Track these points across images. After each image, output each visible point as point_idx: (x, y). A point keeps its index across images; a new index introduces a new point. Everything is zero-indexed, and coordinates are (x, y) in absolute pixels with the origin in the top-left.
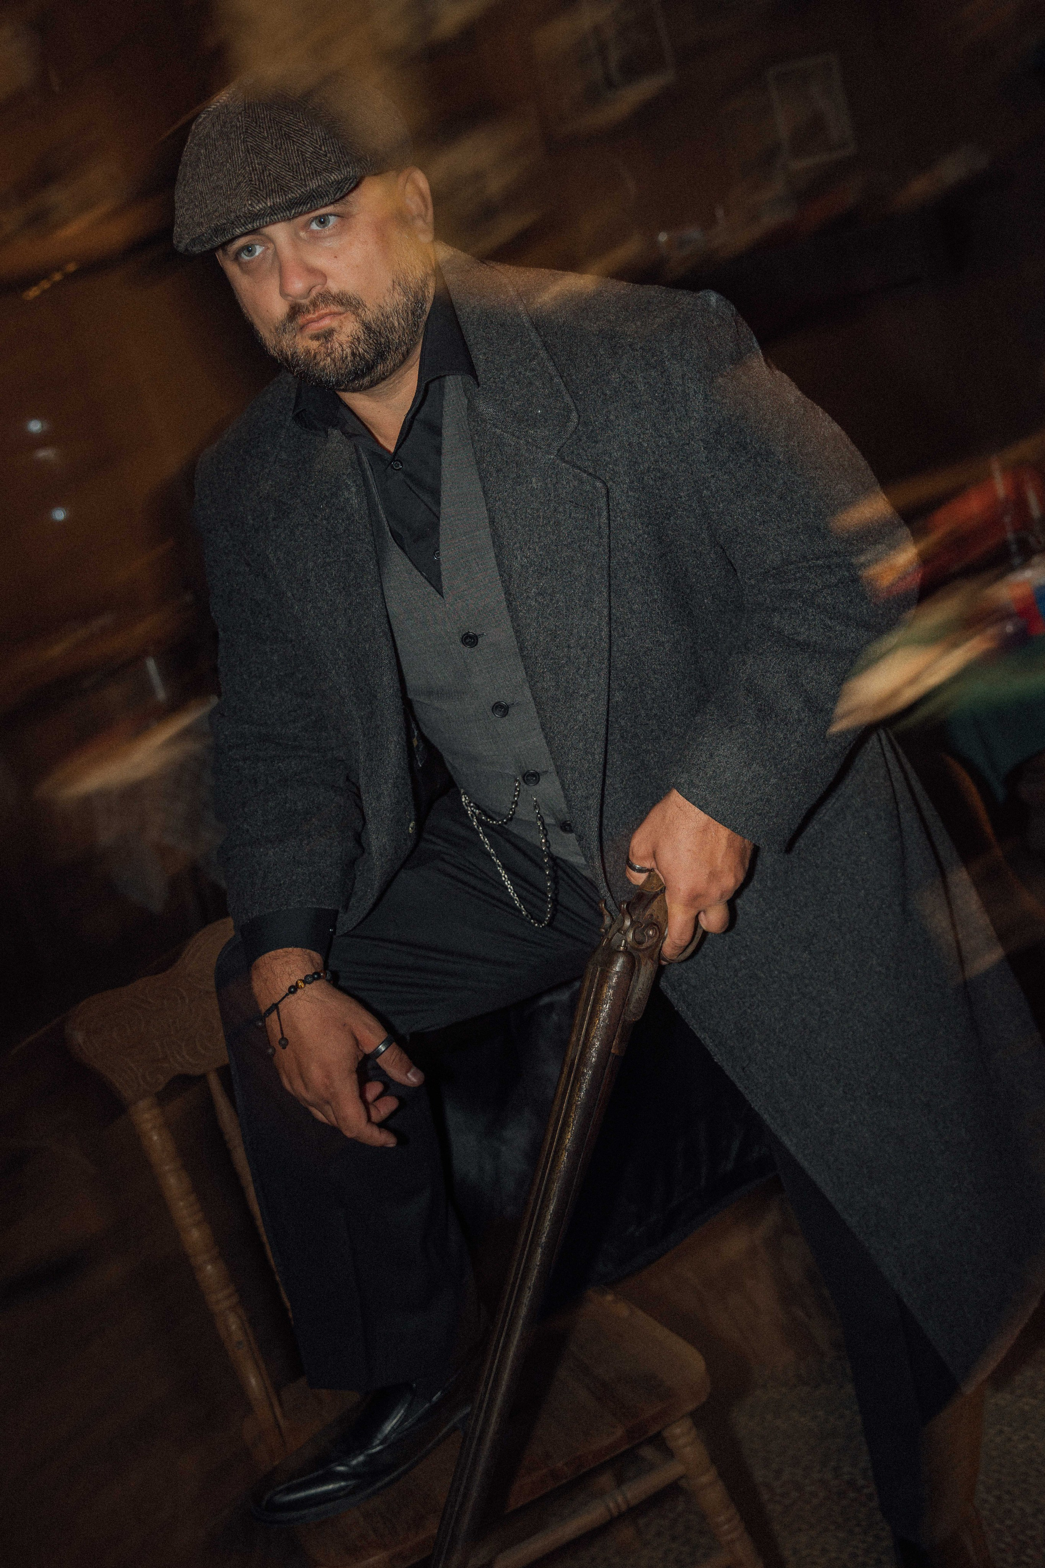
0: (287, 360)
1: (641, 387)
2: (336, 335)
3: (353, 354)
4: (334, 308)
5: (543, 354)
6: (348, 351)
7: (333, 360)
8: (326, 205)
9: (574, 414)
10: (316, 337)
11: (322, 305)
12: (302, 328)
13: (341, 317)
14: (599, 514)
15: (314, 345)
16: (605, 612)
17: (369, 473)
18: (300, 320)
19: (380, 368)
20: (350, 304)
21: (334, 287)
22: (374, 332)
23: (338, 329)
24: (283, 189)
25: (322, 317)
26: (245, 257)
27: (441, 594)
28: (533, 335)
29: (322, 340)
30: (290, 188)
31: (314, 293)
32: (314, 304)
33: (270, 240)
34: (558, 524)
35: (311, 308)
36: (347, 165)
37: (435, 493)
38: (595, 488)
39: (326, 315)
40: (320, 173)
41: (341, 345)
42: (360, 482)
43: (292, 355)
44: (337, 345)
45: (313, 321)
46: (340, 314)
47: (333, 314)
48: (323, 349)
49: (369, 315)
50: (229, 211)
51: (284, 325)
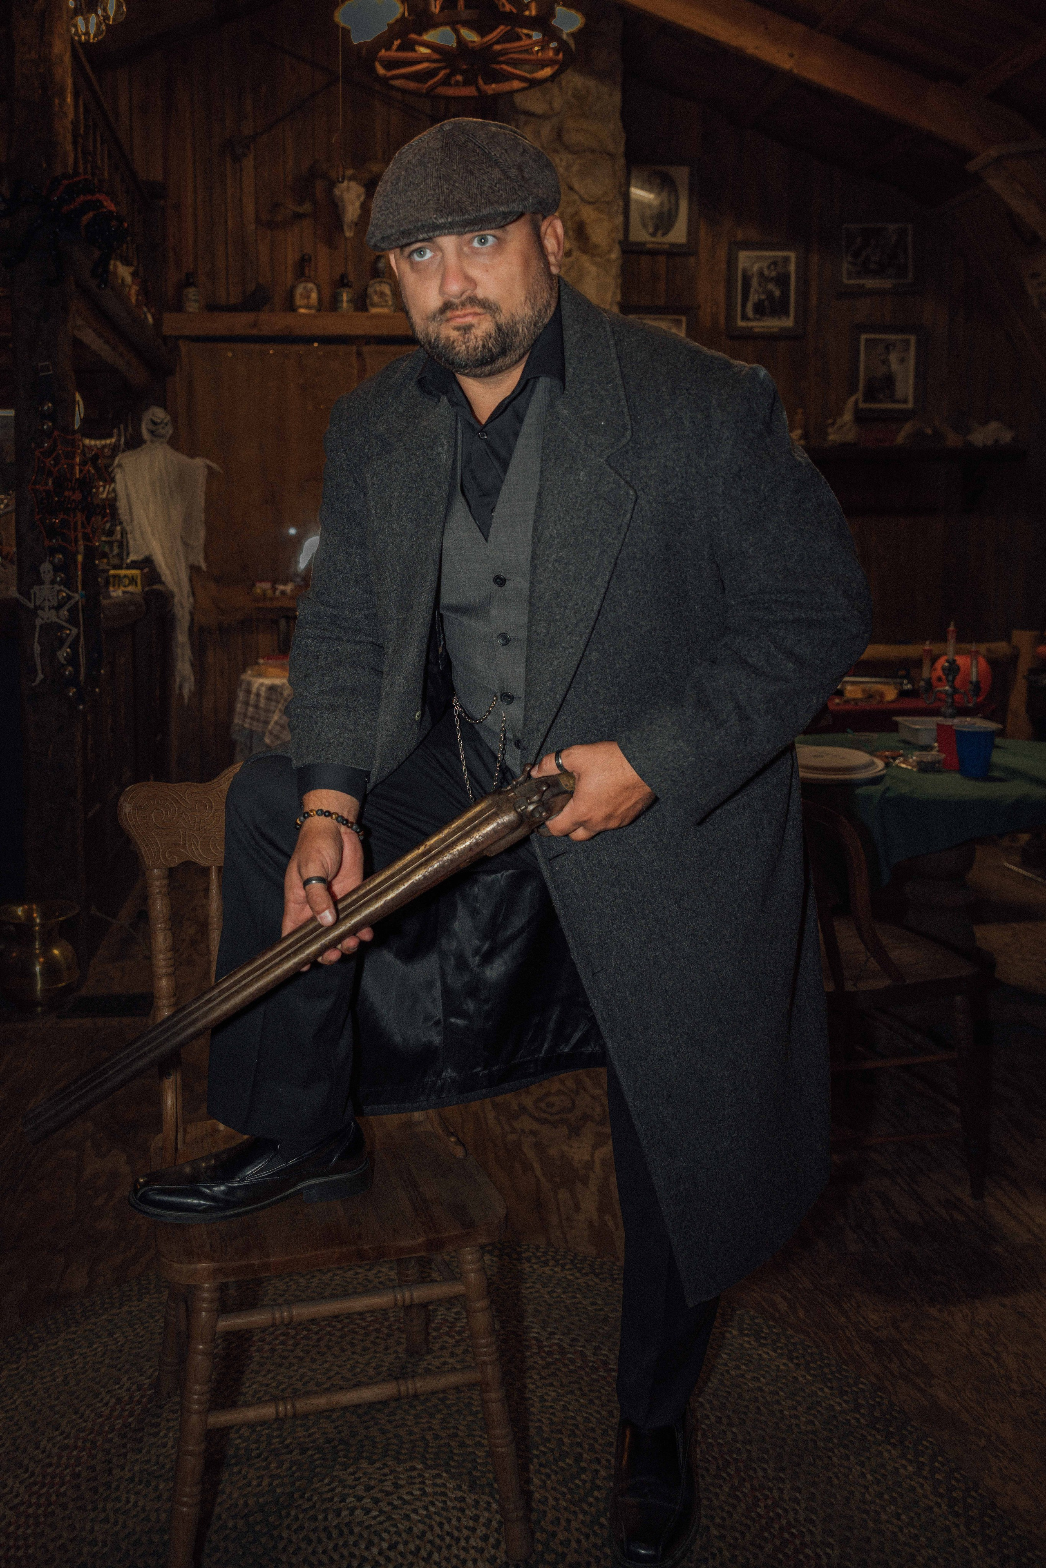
0: (430, 342)
1: (687, 423)
2: (473, 330)
3: (484, 346)
4: (478, 310)
5: (619, 381)
6: (481, 343)
7: (467, 348)
8: (492, 229)
9: (629, 433)
10: (458, 329)
11: (469, 305)
12: (448, 320)
13: (481, 317)
14: (624, 515)
15: (454, 334)
16: (603, 590)
17: (460, 437)
18: (449, 314)
19: (500, 362)
20: (490, 308)
21: (480, 293)
22: (503, 333)
23: (476, 325)
24: (462, 211)
25: (465, 315)
26: (416, 258)
27: (486, 540)
28: (615, 364)
29: (462, 332)
30: (467, 211)
31: (464, 297)
32: (463, 304)
33: (440, 249)
34: (589, 512)
35: (460, 307)
36: (514, 201)
37: (505, 465)
38: (628, 494)
39: (471, 314)
40: (492, 204)
41: (476, 338)
42: (452, 444)
43: (435, 339)
44: (473, 337)
45: (459, 316)
46: (480, 314)
47: (476, 314)
48: (461, 338)
49: (502, 319)
50: (417, 220)
51: (435, 316)
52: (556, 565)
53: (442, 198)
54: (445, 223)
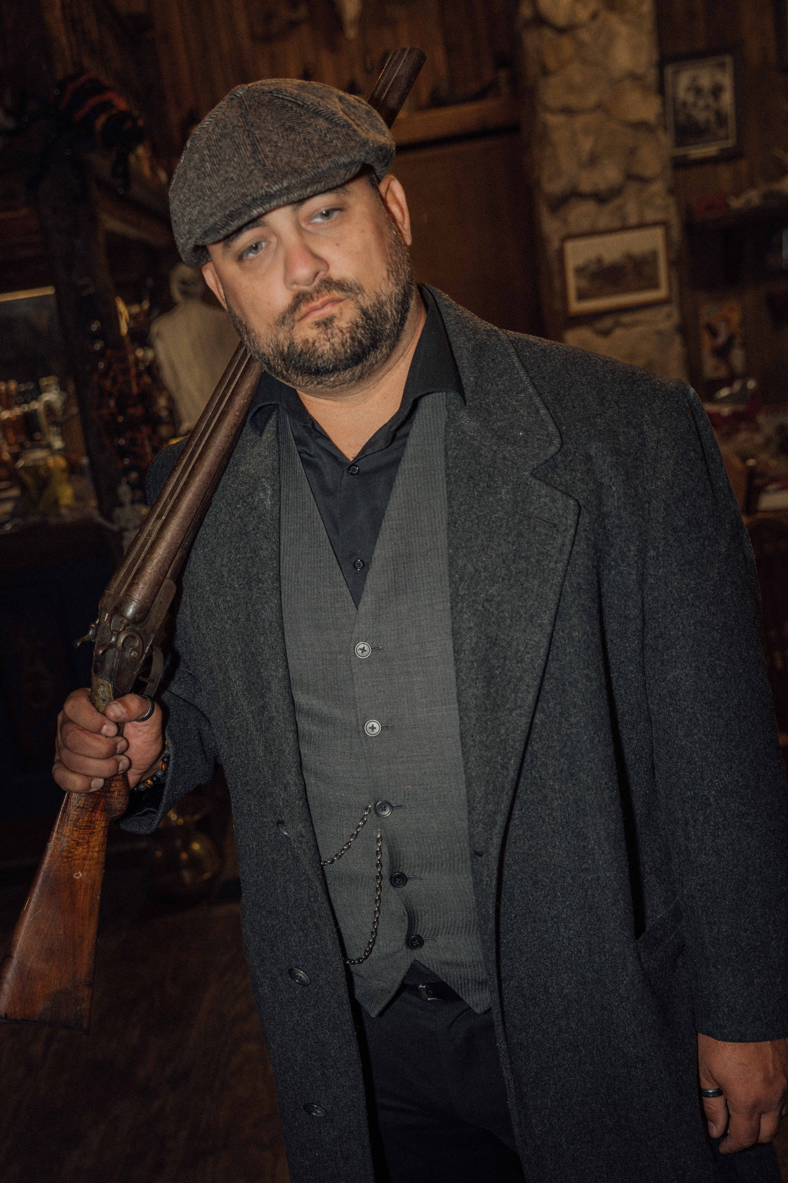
2: (336, 323)
3: (352, 338)
4: (337, 294)
6: (348, 335)
7: (332, 346)
9: (558, 440)
10: (318, 324)
11: (325, 291)
12: (302, 318)
13: (341, 304)
15: (313, 333)
19: (372, 358)
20: (351, 290)
21: (335, 274)
22: (371, 319)
23: (338, 315)
25: (324, 305)
29: (323, 328)
31: (317, 281)
32: (318, 291)
33: (274, 233)
35: (315, 295)
39: (329, 302)
41: (341, 331)
43: (288, 348)
44: (336, 331)
45: (316, 309)
46: (339, 301)
47: (335, 301)
48: (322, 336)
49: (367, 302)
50: (244, 195)
51: (284, 317)
52: (486, 604)
53: (268, 163)
54: (280, 191)
